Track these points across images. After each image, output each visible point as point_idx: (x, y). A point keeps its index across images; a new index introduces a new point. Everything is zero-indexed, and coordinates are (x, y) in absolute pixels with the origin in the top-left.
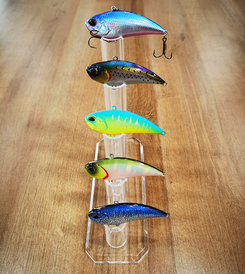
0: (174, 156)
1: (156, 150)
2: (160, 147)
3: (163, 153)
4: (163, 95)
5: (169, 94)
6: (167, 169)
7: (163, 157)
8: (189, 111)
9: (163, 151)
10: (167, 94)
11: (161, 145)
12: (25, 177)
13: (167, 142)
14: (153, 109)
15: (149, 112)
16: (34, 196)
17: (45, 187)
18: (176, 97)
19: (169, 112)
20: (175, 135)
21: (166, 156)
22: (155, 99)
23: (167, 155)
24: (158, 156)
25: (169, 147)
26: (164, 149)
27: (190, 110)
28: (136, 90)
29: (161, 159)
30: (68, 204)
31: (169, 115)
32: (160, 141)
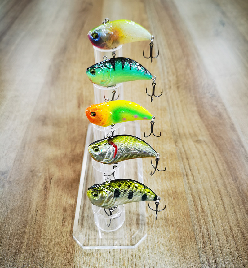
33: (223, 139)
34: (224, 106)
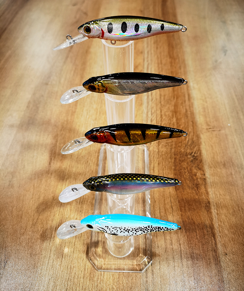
0: (226, 216)
1: (204, 206)
2: (209, 202)
3: (213, 211)
4: (207, 129)
5: (214, 127)
6: (220, 234)
7: (214, 216)
8: (240, 152)
9: (213, 207)
10: (211, 127)
11: (209, 199)
12: (48, 236)
13: (217, 195)
14: (196, 148)
15: (192, 151)
16: (59, 264)
17: (72, 252)
18: (223, 131)
19: (216, 152)
20: (226, 186)
21: (216, 216)
22: (198, 133)
23: (218, 214)
24: (207, 216)
25: (219, 202)
26: (214, 205)
27: (241, 150)
28: (175, 120)
29: (212, 220)
30: (100, 279)
31: (216, 157)
32: (207, 193)
33: (194, 223)
34: (204, 175)
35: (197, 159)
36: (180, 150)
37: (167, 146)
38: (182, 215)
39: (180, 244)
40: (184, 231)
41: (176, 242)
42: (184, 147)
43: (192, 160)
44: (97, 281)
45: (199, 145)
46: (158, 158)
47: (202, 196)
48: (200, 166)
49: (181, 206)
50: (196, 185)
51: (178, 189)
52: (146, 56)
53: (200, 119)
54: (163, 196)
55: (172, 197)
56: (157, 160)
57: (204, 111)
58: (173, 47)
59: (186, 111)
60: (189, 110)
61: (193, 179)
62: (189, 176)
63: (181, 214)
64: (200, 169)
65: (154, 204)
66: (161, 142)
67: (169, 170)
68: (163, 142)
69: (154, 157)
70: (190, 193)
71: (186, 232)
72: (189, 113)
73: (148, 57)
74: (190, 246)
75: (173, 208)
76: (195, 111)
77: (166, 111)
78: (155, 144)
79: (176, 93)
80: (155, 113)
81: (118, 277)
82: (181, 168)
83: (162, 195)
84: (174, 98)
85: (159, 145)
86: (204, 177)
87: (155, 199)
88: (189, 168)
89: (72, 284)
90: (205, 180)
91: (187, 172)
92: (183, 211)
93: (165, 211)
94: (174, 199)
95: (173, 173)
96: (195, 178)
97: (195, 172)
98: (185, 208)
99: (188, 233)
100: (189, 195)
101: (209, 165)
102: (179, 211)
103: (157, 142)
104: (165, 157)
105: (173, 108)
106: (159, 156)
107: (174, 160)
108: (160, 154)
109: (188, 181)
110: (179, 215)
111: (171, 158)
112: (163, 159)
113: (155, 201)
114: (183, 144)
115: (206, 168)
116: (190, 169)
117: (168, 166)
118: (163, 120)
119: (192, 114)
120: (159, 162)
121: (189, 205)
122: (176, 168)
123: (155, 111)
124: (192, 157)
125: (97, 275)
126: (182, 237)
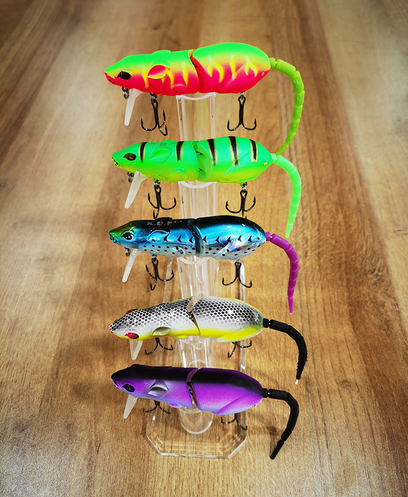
33: (388, 381)
35: (383, 281)
36: (354, 265)
37: (333, 261)
38: (367, 369)
39: (369, 415)
40: (373, 394)
41: (362, 412)
42: (360, 262)
43: (375, 281)
44: (245, 471)
45: (384, 257)
46: (320, 279)
47: (397, 339)
48: (389, 291)
49: (365, 355)
50: (385, 321)
51: (357, 329)
52: (283, 112)
53: (382, 215)
54: (334, 340)
55: (349, 341)
56: (318, 283)
57: (388, 203)
58: (326, 98)
59: (359, 203)
60: (363, 201)
61: (379, 312)
62: (373, 307)
63: (367, 367)
64: (389, 296)
65: (321, 352)
66: (323, 254)
67: (339, 298)
68: (326, 254)
69: (313, 277)
70: (378, 334)
71: (376, 396)
72: (363, 205)
73: (286, 115)
74: (384, 417)
75: (353, 358)
76: (372, 203)
77: (325, 204)
78: (313, 257)
79: (338, 173)
80: (308, 207)
81: (276, 466)
82: (359, 295)
83: (332, 338)
84: (336, 181)
85: (319, 259)
86: (397, 309)
87: (323, 345)
88: (371, 296)
89: (206, 477)
90: (398, 314)
91: (369, 302)
92: (369, 362)
93: (341, 363)
94: (352, 345)
95: (346, 302)
96: (383, 310)
97: (381, 301)
98: (371, 357)
99: (380, 397)
100: (375, 338)
101: (403, 289)
102: (361, 363)
103: (316, 254)
104: (332, 278)
105: (336, 198)
106: (322, 276)
107: (347, 283)
108: (323, 273)
109: (372, 316)
110: (362, 370)
111: (341, 279)
112: (328, 281)
113: (323, 348)
114: (359, 256)
115: (398, 295)
116: (374, 297)
117: (337, 292)
118: (321, 217)
119: (369, 207)
120: (323, 285)
121: (378, 353)
122: (350, 295)
123: (307, 203)
124: (375, 277)
125: (244, 463)
126: (370, 403)
